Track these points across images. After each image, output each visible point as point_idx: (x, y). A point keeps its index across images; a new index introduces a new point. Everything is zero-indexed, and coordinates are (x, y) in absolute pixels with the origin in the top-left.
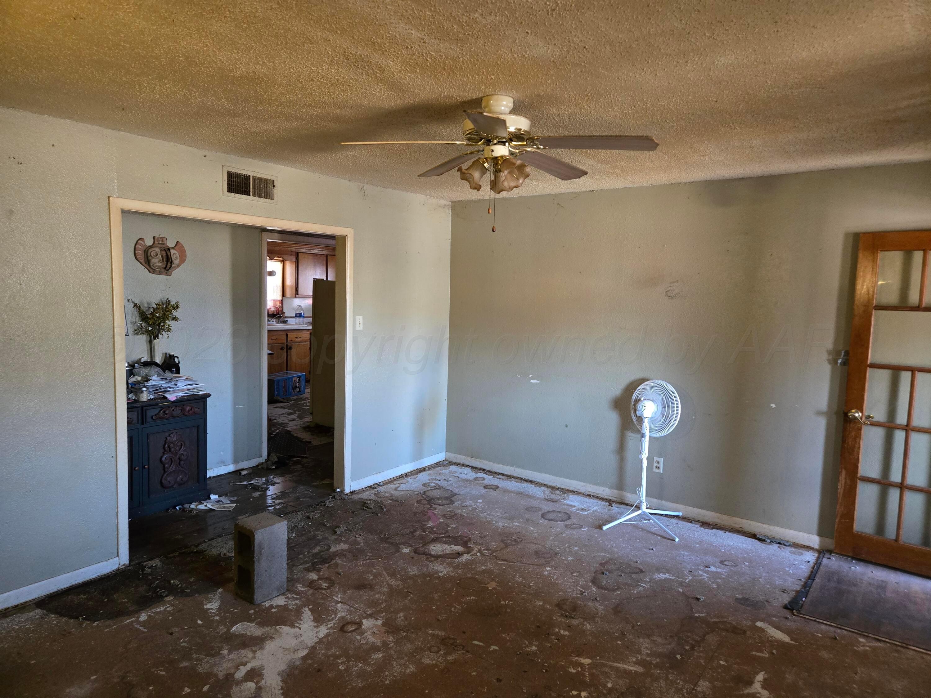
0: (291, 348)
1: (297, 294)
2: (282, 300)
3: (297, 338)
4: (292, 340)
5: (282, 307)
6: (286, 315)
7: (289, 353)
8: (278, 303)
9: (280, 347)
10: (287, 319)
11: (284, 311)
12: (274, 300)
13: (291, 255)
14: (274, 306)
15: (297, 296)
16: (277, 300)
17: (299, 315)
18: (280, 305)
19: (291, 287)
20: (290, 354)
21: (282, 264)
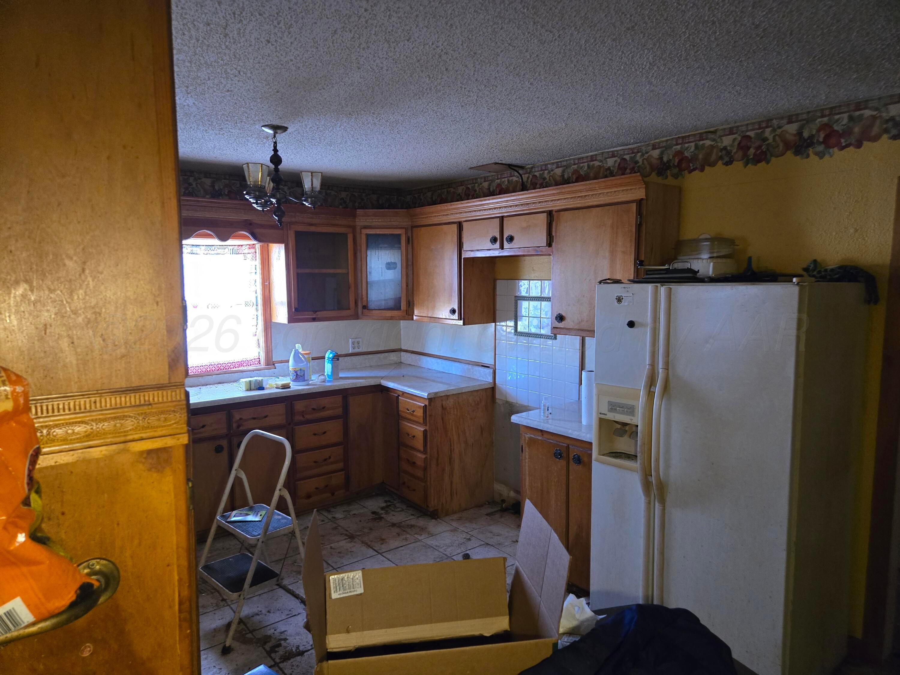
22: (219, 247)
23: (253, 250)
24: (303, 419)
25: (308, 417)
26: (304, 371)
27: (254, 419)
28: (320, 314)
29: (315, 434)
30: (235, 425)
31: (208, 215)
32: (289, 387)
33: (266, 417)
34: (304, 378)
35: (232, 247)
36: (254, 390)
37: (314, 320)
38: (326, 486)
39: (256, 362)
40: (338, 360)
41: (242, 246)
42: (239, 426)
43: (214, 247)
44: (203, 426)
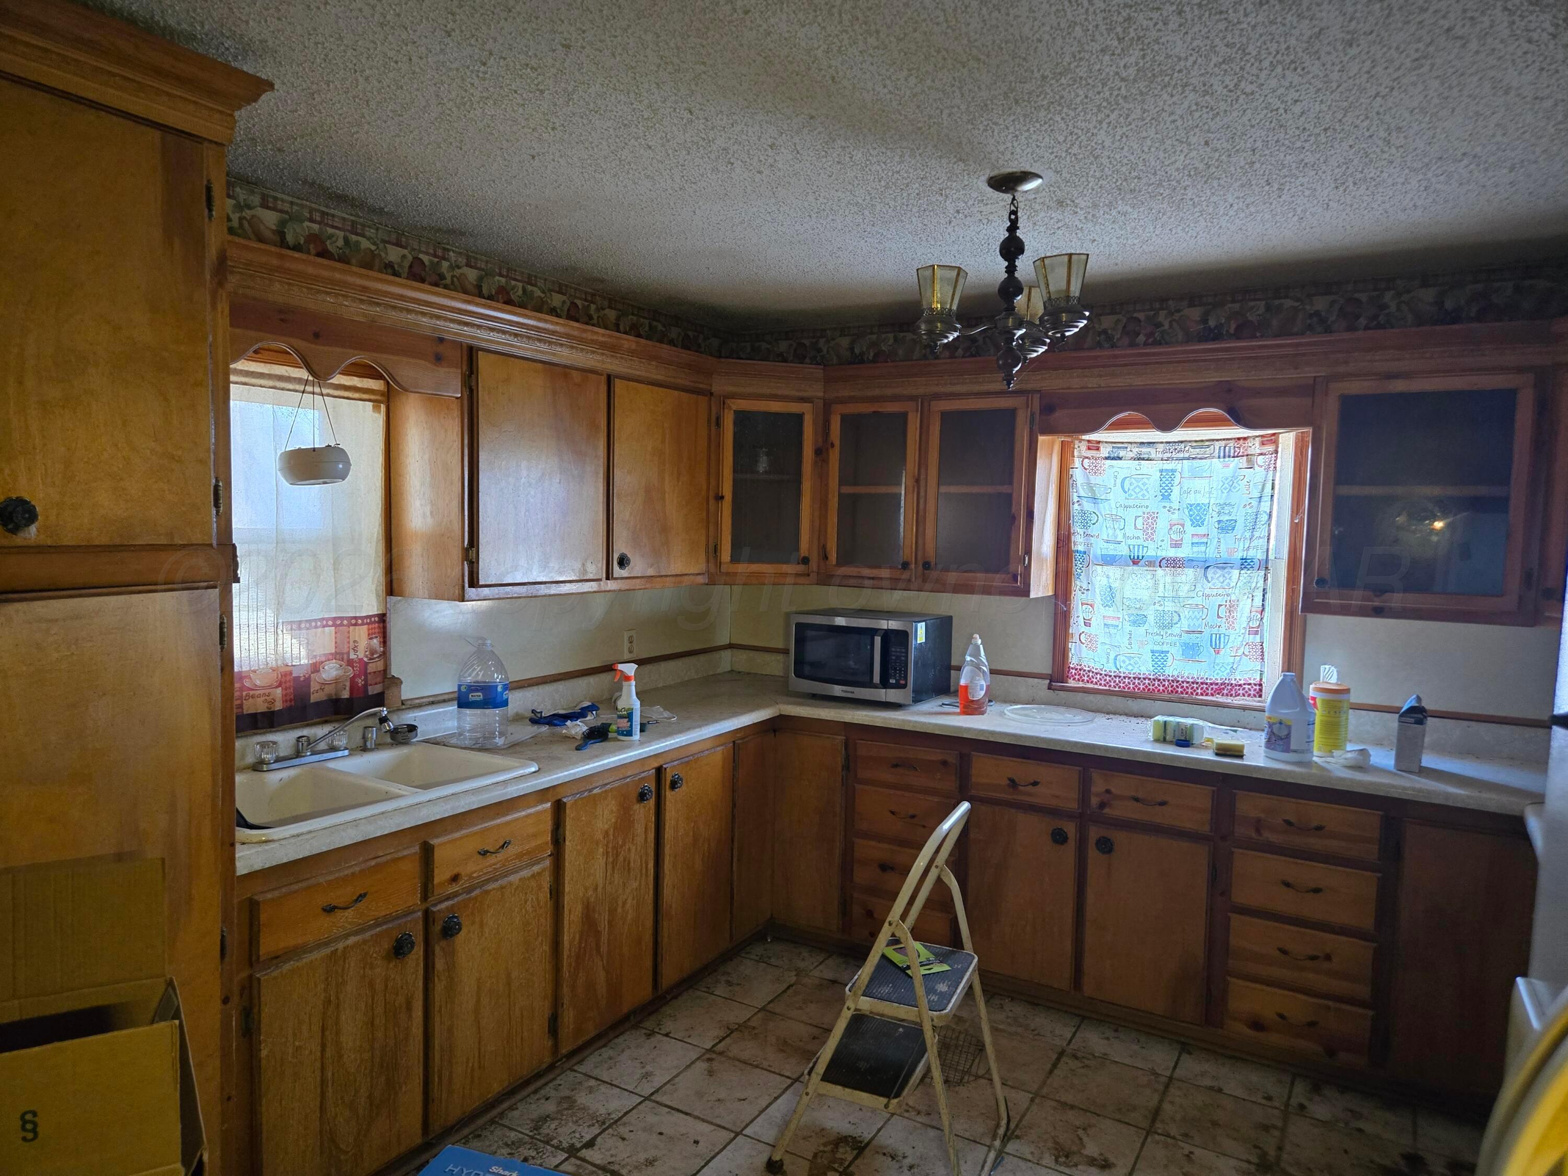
0: (450, 929)
1: (474, 583)
2: (382, 618)
3: (484, 853)
4: (455, 878)
5: (385, 655)
6: (407, 692)
7: (440, 964)
8: (361, 635)
9: (387, 945)
10: (409, 717)
11: (394, 672)
12: (337, 622)
13: (438, 359)
14: (338, 655)
15: (471, 592)
16: (355, 621)
17: (478, 696)
18: (376, 642)
19: (436, 542)
20: (451, 967)
21: (380, 418)
22: (1194, 444)
23: (1271, 448)
24: (1254, 835)
25: (1270, 836)
26: (1289, 727)
27: (1137, 800)
28: (1396, 600)
29: (1287, 885)
30: (1094, 801)
31: (1138, 381)
32: (1241, 756)
33: (1163, 804)
34: (1288, 744)
35: (1223, 443)
36: (1171, 743)
37: (1378, 612)
38: (1312, 1024)
39: (1252, 693)
40: (1420, 722)
41: (1245, 439)
42: (1102, 805)
43: (1182, 445)
44: (1035, 784)
